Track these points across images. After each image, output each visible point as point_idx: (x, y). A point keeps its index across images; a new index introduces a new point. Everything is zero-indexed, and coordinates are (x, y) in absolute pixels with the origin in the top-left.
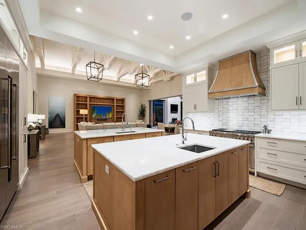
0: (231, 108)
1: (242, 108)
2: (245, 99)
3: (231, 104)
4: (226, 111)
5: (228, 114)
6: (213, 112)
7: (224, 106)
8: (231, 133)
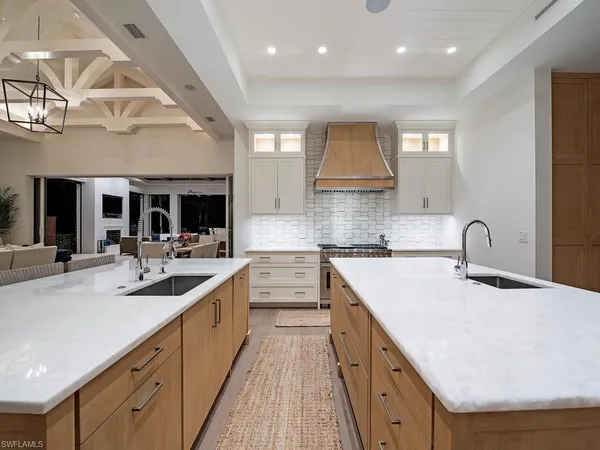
0: (336, 210)
1: (352, 210)
2: (356, 196)
3: (335, 201)
4: (328, 214)
5: (331, 219)
6: (305, 214)
7: (325, 205)
8: (347, 250)
